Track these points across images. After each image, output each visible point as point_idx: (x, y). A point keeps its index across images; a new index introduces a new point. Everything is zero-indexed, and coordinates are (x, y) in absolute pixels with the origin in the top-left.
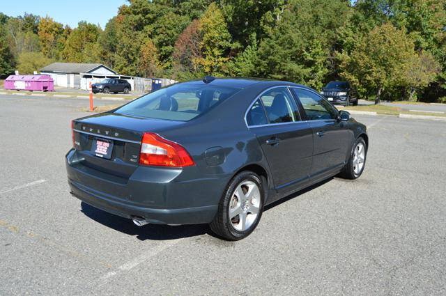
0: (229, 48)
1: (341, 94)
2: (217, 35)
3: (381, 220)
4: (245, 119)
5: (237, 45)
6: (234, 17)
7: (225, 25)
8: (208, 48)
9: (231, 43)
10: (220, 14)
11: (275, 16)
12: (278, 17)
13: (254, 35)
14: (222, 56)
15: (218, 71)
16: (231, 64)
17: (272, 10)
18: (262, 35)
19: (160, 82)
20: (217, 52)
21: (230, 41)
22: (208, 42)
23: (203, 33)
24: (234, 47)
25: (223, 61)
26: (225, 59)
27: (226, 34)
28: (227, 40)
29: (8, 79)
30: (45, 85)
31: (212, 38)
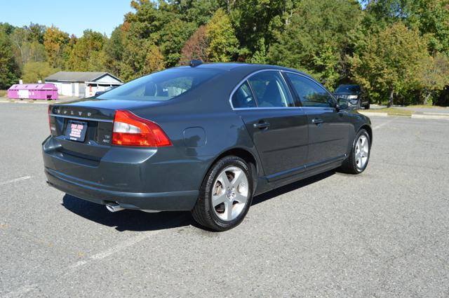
0: (237, 54)
1: (352, 97)
2: (224, 41)
3: (382, 211)
4: (230, 101)
5: (245, 50)
6: (241, 23)
7: (232, 30)
8: (215, 54)
9: (239, 48)
10: (228, 20)
11: (284, 21)
12: (287, 21)
13: (263, 40)
17: (281, 14)
18: (270, 39)
20: (224, 58)
21: (238, 46)
22: (216, 49)
23: (210, 40)
24: (242, 53)
27: (234, 40)
28: (235, 46)
29: (11, 88)
30: (49, 93)
31: (219, 44)
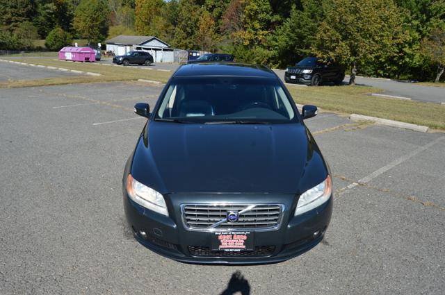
0: (269, 21)
1: (306, 71)
5: (277, 17)
8: (249, 21)
9: (272, 15)
13: (294, 7)
14: (263, 30)
15: (259, 44)
16: (270, 38)
19: (198, 54)
20: (257, 25)
21: (271, 13)
22: (249, 15)
23: (244, 5)
24: (274, 20)
25: (263, 35)
26: (265, 32)
27: (267, 6)
28: (268, 13)
29: (61, 50)
30: (87, 56)
31: (251, 10)
